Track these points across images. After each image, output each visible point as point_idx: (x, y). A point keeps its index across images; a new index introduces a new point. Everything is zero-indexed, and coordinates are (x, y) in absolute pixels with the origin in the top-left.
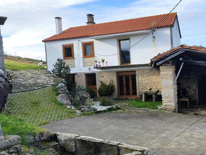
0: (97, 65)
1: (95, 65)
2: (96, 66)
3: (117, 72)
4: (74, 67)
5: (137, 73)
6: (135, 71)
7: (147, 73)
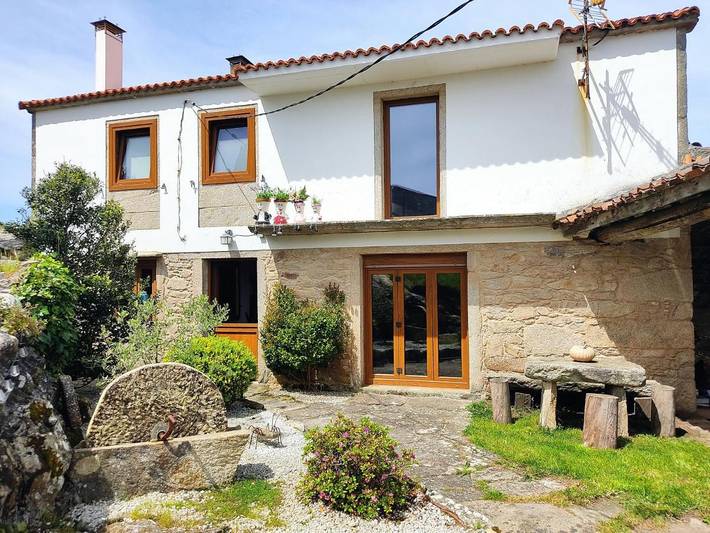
0: (267, 216)
1: (256, 217)
2: (262, 218)
3: (365, 257)
4: (154, 225)
5: (473, 263)
6: (464, 254)
7: (531, 265)
